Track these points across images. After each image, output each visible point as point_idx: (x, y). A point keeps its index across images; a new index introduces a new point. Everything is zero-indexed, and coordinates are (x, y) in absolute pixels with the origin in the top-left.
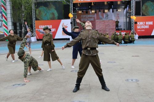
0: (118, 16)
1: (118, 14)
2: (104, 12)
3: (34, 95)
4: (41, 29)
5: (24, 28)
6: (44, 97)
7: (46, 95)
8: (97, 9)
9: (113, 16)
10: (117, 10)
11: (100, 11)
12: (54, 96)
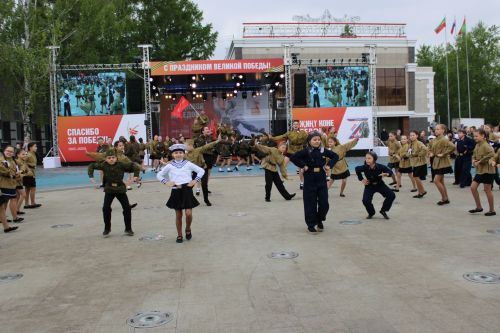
0: (256, 108)
1: (257, 103)
2: (224, 97)
3: (43, 301)
4: (72, 137)
5: (28, 134)
6: (66, 305)
7: (73, 300)
8: (209, 90)
9: (245, 107)
10: (254, 94)
11: (214, 95)
12: (93, 302)
